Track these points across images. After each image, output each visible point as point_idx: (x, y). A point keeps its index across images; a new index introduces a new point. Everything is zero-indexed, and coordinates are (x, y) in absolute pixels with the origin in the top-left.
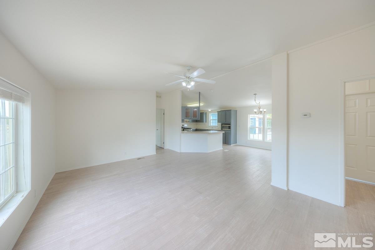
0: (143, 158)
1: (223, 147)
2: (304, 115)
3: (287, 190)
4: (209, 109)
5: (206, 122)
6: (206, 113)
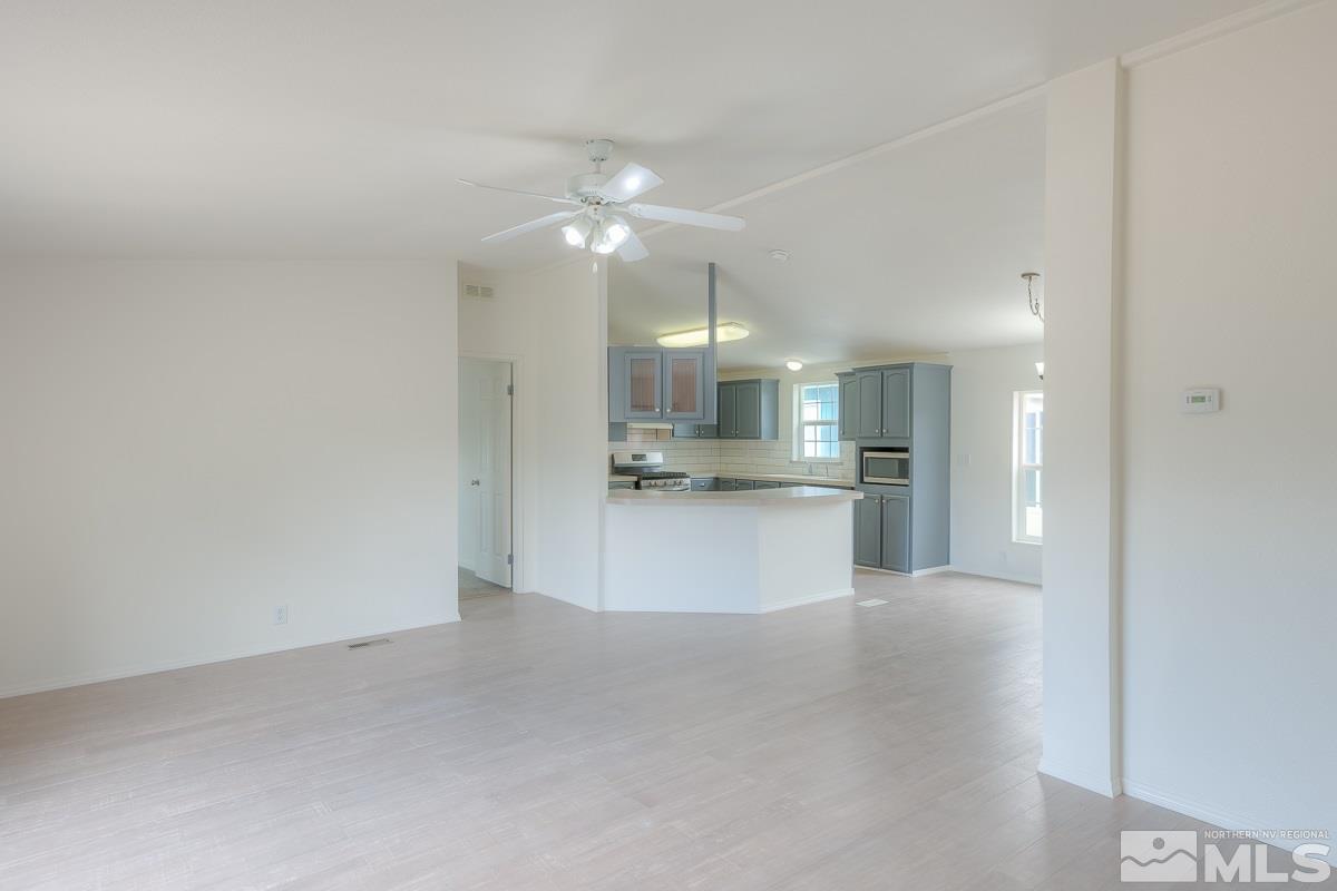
0: (384, 640)
1: (854, 585)
2: (1195, 399)
3: (1110, 794)
4: (791, 360)
5: (775, 435)
6: (776, 383)
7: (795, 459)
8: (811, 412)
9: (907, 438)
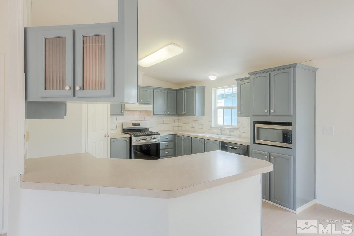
4: (210, 75)
5: (203, 114)
6: (204, 88)
7: (213, 125)
8: (221, 103)
9: (290, 116)
